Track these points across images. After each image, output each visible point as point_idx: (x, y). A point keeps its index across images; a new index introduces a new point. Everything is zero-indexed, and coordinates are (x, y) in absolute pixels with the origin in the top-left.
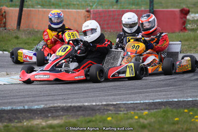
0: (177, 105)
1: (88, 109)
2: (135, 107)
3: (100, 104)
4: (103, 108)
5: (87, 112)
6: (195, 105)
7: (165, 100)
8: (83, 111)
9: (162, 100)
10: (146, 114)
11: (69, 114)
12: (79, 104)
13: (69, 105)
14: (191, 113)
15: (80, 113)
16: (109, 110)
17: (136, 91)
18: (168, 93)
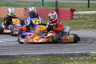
0: (56, 55)
1: (11, 57)
2: (35, 56)
3: (18, 54)
4: (19, 56)
5: (11, 58)
6: (65, 56)
7: (51, 53)
8: (9, 57)
9: (49, 53)
10: (39, 60)
11: (1, 59)
12: (7, 54)
13: (3, 54)
14: (61, 60)
15: (7, 59)
16: (22, 58)
17: (39, 48)
18: (55, 50)
